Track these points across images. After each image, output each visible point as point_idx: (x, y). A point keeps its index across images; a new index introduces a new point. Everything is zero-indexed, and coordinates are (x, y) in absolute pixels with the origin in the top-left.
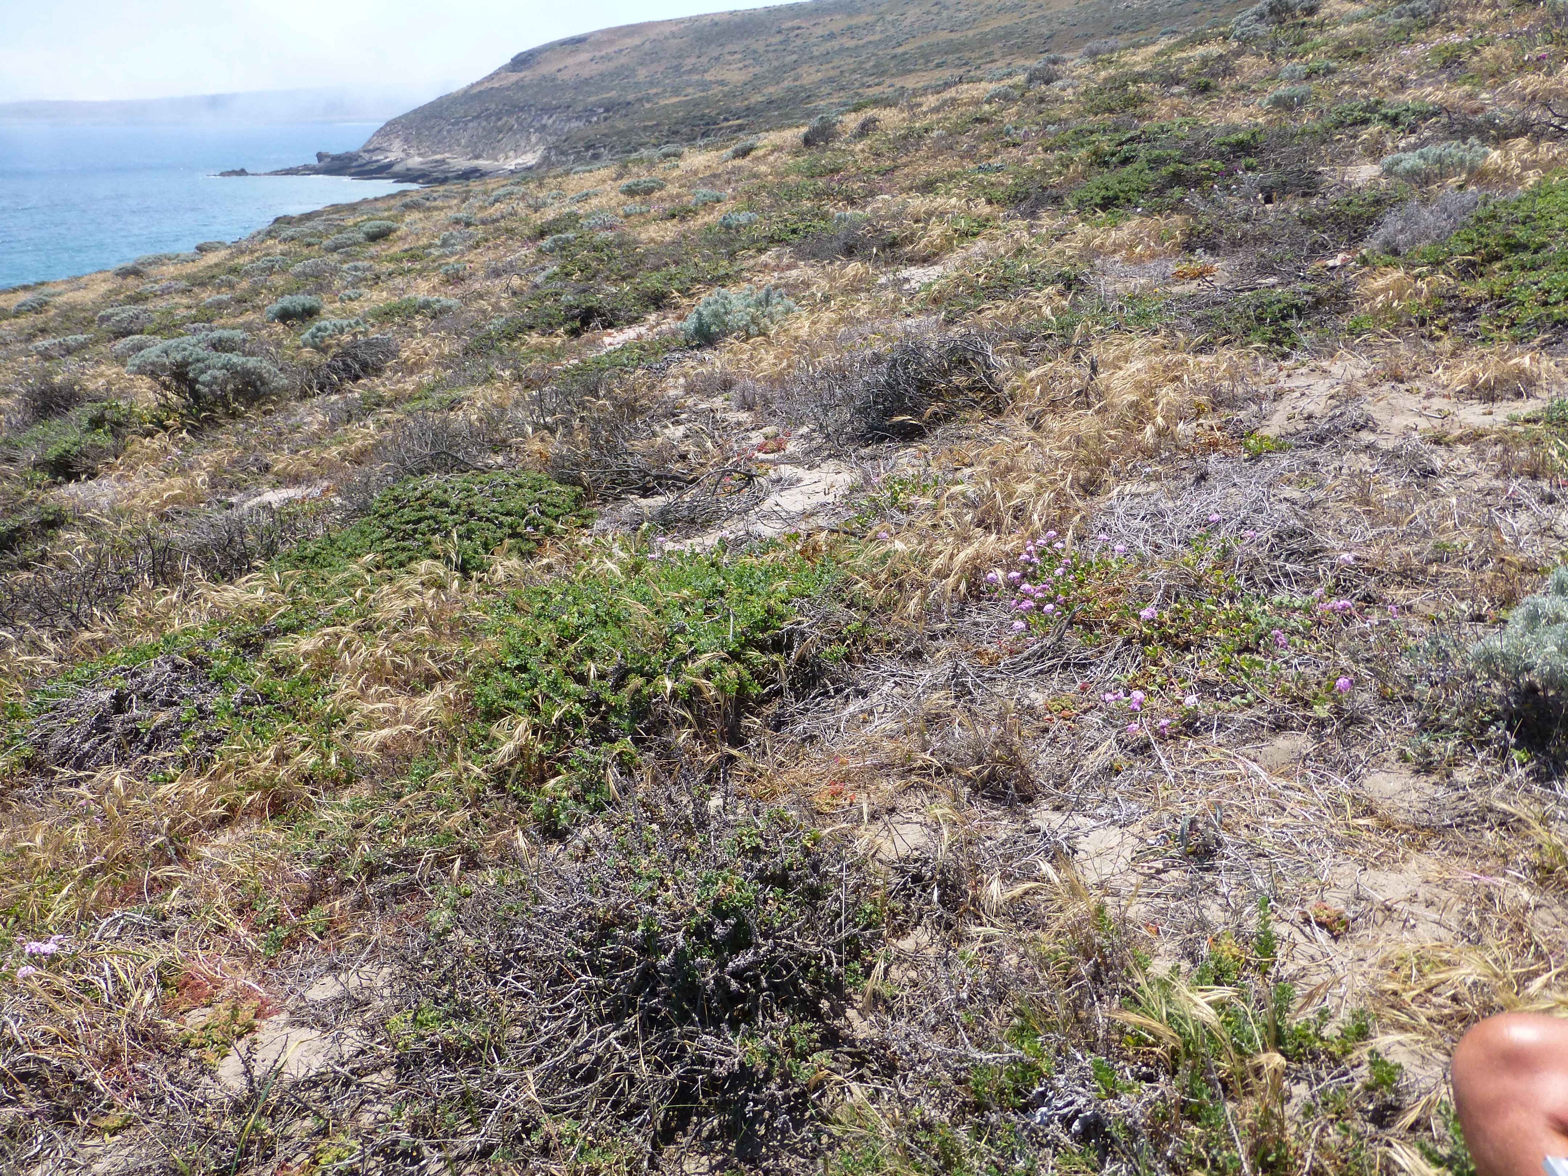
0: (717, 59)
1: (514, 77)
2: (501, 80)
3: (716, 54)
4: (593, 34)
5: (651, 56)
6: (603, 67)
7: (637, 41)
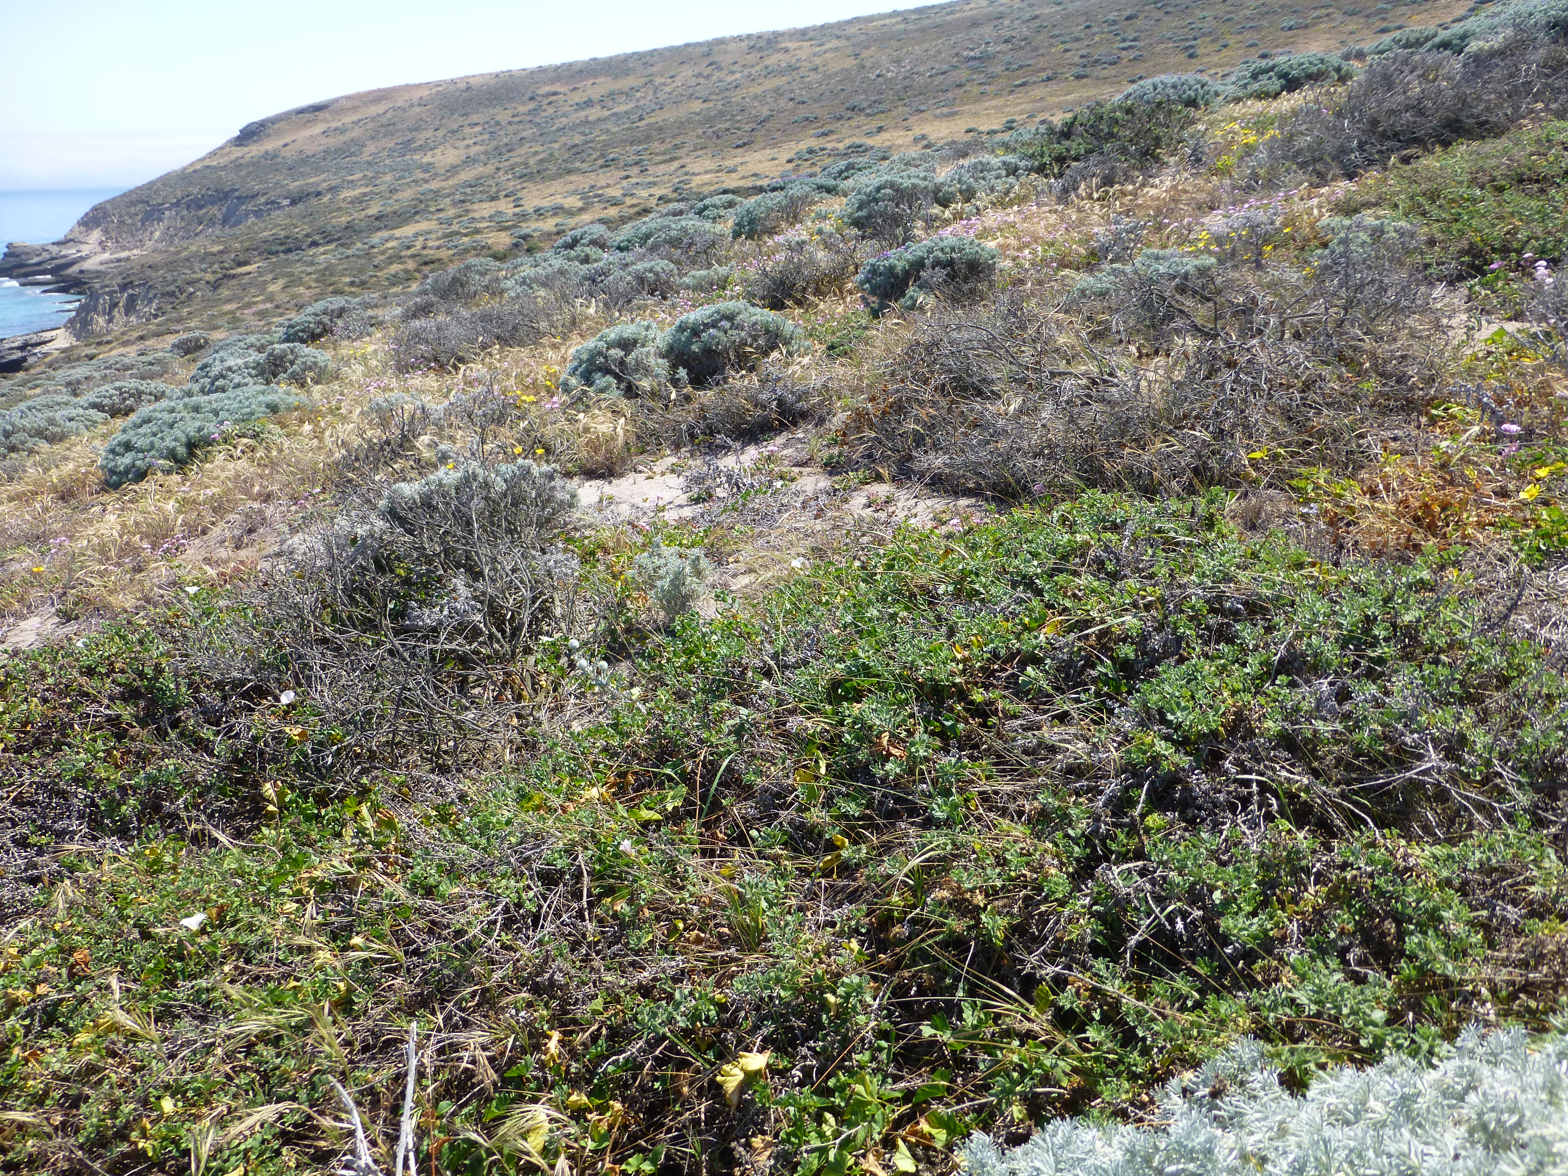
0: (453, 132)
1: (238, 152)
2: (223, 156)
3: (455, 126)
4: (336, 100)
5: (386, 128)
6: (331, 142)
7: (381, 108)
